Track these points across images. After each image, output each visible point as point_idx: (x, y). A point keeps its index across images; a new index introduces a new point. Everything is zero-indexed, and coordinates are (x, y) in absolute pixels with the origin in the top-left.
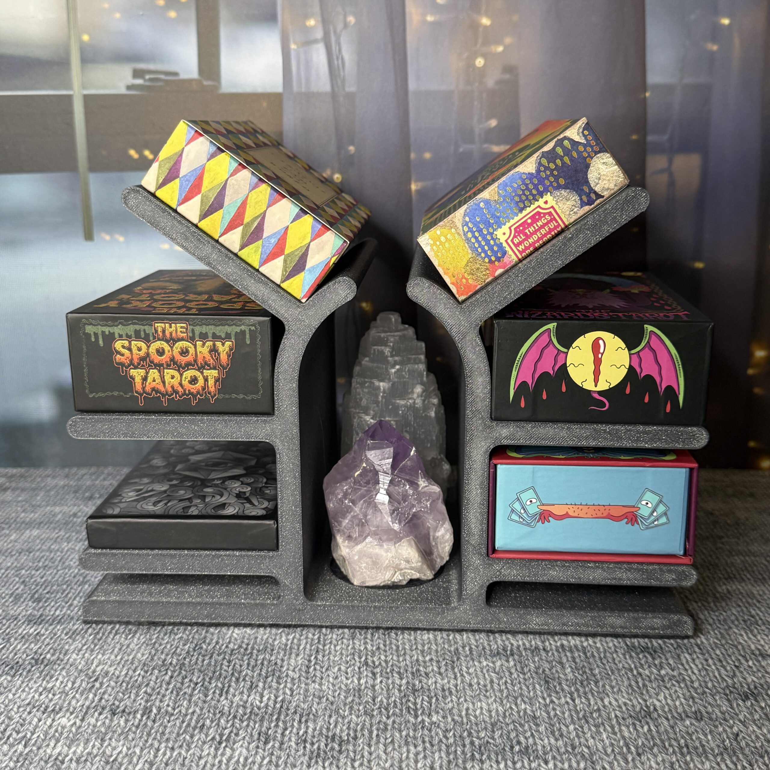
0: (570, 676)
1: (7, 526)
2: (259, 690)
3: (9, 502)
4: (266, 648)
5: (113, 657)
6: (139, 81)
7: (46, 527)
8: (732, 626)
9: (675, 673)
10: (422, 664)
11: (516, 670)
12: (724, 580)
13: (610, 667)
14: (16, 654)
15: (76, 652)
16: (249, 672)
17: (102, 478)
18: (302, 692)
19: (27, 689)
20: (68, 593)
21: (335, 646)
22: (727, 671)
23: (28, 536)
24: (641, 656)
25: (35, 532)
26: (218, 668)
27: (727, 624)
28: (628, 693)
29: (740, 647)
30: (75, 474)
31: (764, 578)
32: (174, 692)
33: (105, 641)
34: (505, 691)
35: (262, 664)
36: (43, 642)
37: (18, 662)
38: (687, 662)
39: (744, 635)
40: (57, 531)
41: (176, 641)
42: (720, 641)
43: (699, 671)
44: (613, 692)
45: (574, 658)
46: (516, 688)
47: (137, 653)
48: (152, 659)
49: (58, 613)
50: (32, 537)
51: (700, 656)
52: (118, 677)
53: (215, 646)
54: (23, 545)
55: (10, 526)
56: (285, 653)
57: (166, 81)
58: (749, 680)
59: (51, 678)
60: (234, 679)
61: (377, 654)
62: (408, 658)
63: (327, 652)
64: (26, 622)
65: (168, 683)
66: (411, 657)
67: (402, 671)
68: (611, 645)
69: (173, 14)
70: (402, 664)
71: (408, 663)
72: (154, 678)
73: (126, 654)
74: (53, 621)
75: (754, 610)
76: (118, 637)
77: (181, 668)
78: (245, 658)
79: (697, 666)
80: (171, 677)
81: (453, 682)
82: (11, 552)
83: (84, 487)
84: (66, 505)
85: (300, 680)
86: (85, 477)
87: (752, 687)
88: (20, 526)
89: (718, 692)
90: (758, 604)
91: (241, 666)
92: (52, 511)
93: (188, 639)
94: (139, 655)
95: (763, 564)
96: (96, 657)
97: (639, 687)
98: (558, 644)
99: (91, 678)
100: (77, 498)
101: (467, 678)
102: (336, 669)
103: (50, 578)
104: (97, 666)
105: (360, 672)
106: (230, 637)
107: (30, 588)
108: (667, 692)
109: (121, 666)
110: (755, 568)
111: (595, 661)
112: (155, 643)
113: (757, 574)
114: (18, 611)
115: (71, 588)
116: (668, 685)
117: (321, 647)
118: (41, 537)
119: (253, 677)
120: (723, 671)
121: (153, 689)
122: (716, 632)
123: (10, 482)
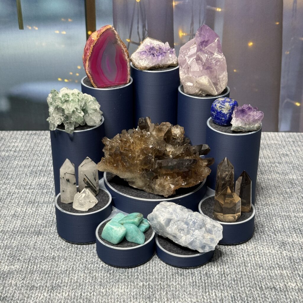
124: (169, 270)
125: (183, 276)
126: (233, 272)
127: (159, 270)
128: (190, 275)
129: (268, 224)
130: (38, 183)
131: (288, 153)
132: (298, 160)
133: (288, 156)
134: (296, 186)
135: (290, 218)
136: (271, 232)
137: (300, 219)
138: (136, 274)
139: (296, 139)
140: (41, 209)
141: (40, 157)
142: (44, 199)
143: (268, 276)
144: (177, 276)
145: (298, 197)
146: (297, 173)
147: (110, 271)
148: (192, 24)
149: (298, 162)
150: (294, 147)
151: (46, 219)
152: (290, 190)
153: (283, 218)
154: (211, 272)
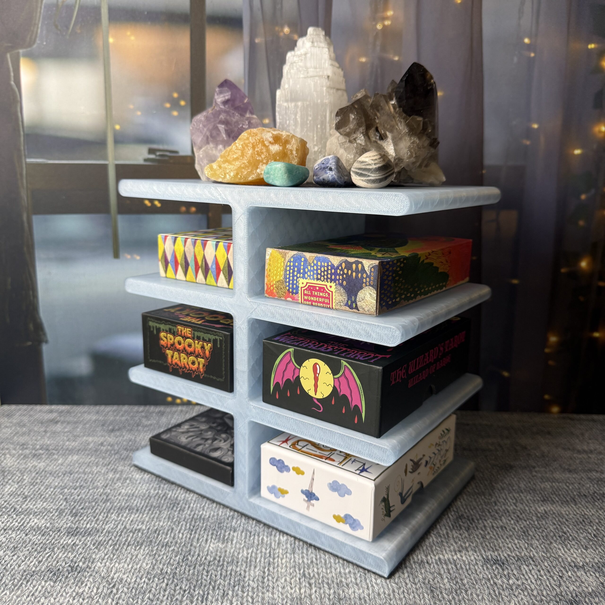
0: (448, 586)
1: (56, 452)
2: (230, 597)
3: (59, 433)
4: (233, 560)
5: (126, 566)
6: (152, 156)
7: (83, 453)
8: (552, 541)
9: (519, 583)
10: (343, 575)
11: (410, 580)
12: (542, 503)
13: (474, 577)
14: (58, 562)
15: (100, 560)
16: (222, 581)
17: (120, 414)
18: (260, 600)
19: (64, 594)
20: (96, 509)
21: (282, 560)
22: (555, 581)
23: (70, 460)
24: (494, 568)
25: (75, 458)
26: (200, 578)
27: (548, 539)
28: (489, 601)
29: (560, 560)
30: (103, 411)
31: (567, 501)
32: (169, 598)
33: (121, 552)
34: (404, 599)
35: (231, 574)
36: (77, 552)
37: (59, 569)
38: (526, 573)
39: (562, 549)
40: (89, 457)
41: (170, 553)
42: (546, 554)
43: (536, 581)
44: (479, 600)
45: (448, 569)
46: (411, 597)
47: (143, 562)
48: (153, 569)
49: (88, 526)
50: (73, 462)
51: (534, 567)
52: (129, 584)
53: (197, 558)
54: (67, 467)
55: (58, 452)
56: (247, 565)
57: (170, 157)
58: (571, 589)
59: (82, 584)
60: (211, 587)
61: (311, 567)
62: (333, 570)
63: (276, 565)
64: (66, 534)
65: (165, 590)
66: (335, 570)
67: (330, 582)
68: (472, 558)
69: (175, 113)
70: (330, 576)
71: (334, 575)
72: (154, 585)
73: (135, 564)
74: (85, 533)
75: (565, 527)
76: (129, 548)
77: (173, 577)
78: (219, 569)
79: (533, 576)
80: (167, 585)
81: (366, 591)
82: (58, 474)
83: (109, 421)
84: (97, 436)
85: (258, 589)
86: (109, 414)
87: (574, 595)
88: (65, 453)
89: (551, 600)
90: (567, 523)
91: (216, 576)
92: (87, 441)
93: (178, 552)
94: (144, 564)
95: (564, 488)
96: (114, 566)
97: (496, 596)
98: (437, 558)
99: (110, 584)
100: (104, 431)
101: (376, 588)
102: (283, 579)
103: (84, 496)
104: (114, 574)
105: (300, 583)
106: (208, 551)
107: (70, 504)
108: (516, 599)
109: (132, 574)
110: (560, 493)
111: (464, 572)
112: (155, 554)
113: (562, 496)
114: (61, 524)
115: (98, 505)
116: (516, 594)
117: (271, 560)
118: (79, 462)
119: (224, 586)
120: (552, 580)
121: (154, 595)
122: (542, 546)
123: (60, 416)
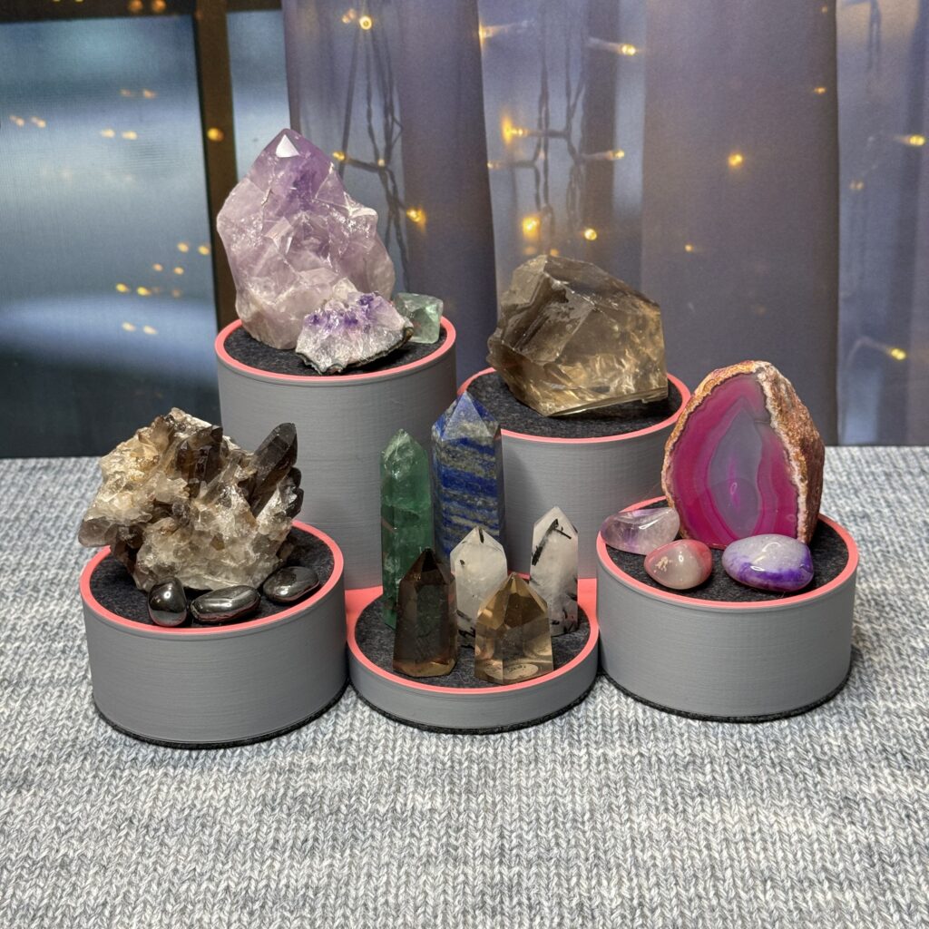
124: (454, 898)
125: (498, 918)
126: (671, 900)
127: (421, 897)
128: (526, 913)
129: (799, 740)
130: (39, 620)
131: (870, 510)
132: (902, 531)
133: (869, 521)
134: (892, 614)
135: (870, 717)
136: (805, 763)
137: (904, 720)
138: (339, 913)
139: (895, 467)
140: (41, 704)
141: (53, 537)
142: (54, 671)
143: (790, 911)
144: (480, 918)
145: (898, 648)
146: (898, 574)
147: (253, 902)
148: (544, 97)
149: (902, 539)
150: (890, 491)
151: (50, 736)
152: (873, 628)
153: (849, 717)
154: (597, 901)
